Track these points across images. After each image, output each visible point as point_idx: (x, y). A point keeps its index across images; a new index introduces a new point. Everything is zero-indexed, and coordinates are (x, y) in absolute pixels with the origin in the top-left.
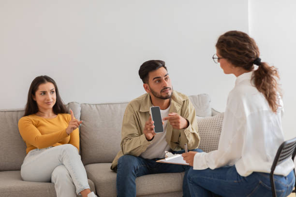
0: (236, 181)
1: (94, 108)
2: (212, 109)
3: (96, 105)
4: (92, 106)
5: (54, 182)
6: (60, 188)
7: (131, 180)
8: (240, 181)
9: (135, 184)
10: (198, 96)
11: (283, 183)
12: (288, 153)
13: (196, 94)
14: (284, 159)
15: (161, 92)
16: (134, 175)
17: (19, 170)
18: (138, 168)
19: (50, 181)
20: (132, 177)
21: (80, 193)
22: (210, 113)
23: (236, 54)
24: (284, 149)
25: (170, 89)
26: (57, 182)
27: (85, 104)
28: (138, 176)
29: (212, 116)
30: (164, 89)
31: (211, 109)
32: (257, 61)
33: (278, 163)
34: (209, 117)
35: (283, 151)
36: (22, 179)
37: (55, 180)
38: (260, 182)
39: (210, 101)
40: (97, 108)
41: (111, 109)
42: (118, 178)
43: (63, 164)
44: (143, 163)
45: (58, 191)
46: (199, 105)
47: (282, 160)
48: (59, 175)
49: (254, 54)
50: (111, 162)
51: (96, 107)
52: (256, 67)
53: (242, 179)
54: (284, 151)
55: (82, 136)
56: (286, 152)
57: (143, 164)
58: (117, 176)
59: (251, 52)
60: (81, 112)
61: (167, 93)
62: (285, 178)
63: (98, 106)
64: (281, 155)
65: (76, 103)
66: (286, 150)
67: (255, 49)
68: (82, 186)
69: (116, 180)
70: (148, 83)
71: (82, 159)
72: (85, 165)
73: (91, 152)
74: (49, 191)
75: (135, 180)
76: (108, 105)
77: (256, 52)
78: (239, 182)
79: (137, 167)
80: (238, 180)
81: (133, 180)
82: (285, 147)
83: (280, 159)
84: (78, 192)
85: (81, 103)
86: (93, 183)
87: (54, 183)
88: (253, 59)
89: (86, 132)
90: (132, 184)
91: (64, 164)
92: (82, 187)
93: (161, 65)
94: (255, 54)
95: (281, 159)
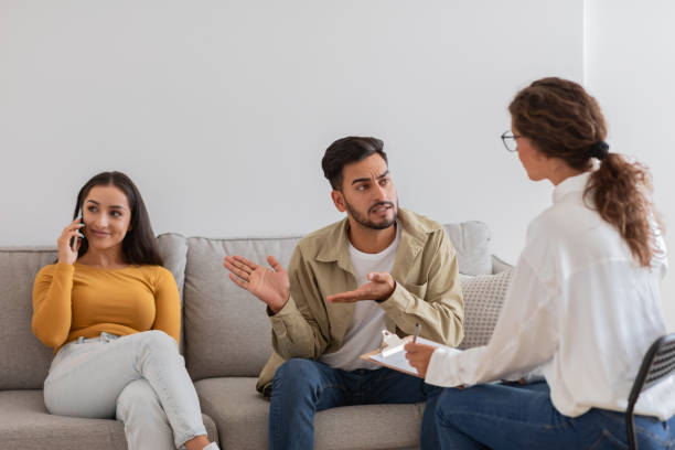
0: (548, 427)
1: (219, 247)
2: (494, 256)
3: (223, 240)
4: (214, 242)
5: (123, 419)
6: (136, 432)
7: (304, 418)
8: (558, 426)
9: (312, 428)
10: (462, 225)
11: (657, 436)
12: (667, 363)
13: (457, 220)
14: (659, 377)
15: (369, 212)
16: (311, 407)
17: (40, 388)
18: (322, 389)
19: (113, 416)
20: (306, 412)
21: (184, 444)
22: (489, 267)
23: (547, 126)
24: (659, 354)
25: (392, 206)
26: (130, 419)
27: (198, 238)
28: (320, 408)
29: (493, 273)
30: (376, 205)
31: (490, 258)
32: (599, 149)
33: (645, 385)
34: (485, 276)
35: (656, 359)
36: (47, 411)
37: (127, 414)
38: (606, 432)
39: (489, 239)
40: (225, 249)
41: (256, 249)
42: (273, 413)
43: (143, 378)
44: (333, 379)
45: (131, 439)
46: (464, 246)
47: (655, 379)
48: (134, 402)
49: (591, 130)
50: (257, 376)
51: (224, 245)
52: (596, 163)
53: (564, 424)
54: (660, 358)
55: (189, 314)
56: (663, 361)
57: (332, 382)
58: (271, 408)
59: (583, 124)
60: (187, 256)
61: (384, 216)
62: (664, 424)
63: (227, 243)
64: (652, 367)
65: (177, 235)
66: (664, 357)
67: (594, 118)
68: (188, 428)
69: (268, 416)
70: (341, 191)
71: (187, 366)
72: (195, 380)
73: (210, 352)
74: (112, 439)
75: (312, 416)
76: (250, 242)
77: (596, 128)
78: (555, 429)
79: (318, 387)
80: (553, 423)
81: (308, 417)
82: (664, 349)
83: (649, 376)
84: (178, 443)
85: (187, 236)
86: (214, 425)
87: (122, 422)
88: (588, 142)
89: (198, 305)
90: (306, 428)
91: (147, 377)
92: (189, 432)
93: (373, 149)
94: (594, 131)
95: (652, 376)
